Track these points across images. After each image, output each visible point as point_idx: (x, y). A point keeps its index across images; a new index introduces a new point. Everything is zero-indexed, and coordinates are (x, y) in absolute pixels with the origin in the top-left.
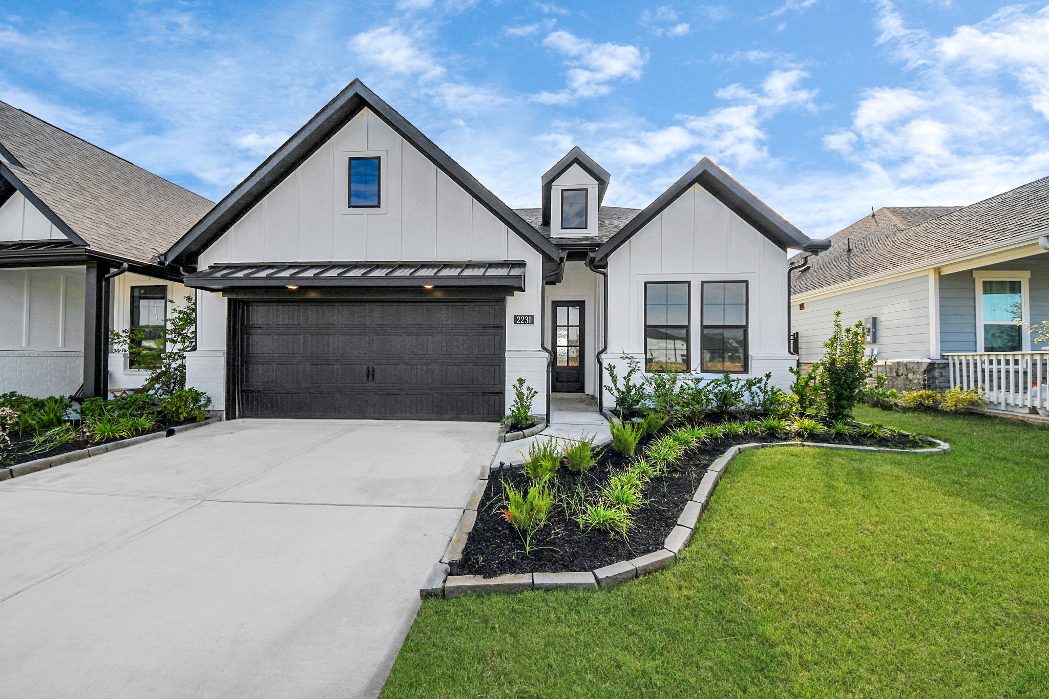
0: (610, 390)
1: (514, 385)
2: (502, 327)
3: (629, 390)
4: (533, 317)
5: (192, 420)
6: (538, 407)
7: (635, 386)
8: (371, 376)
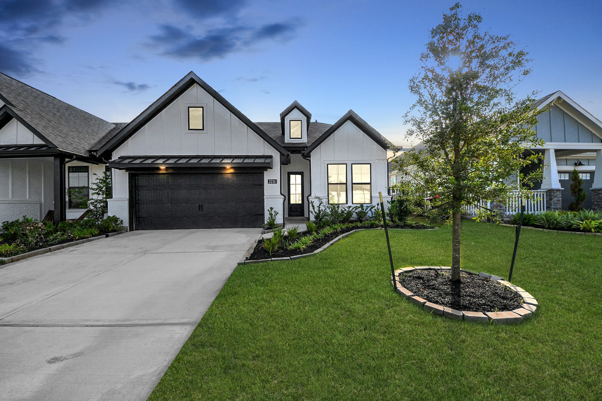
0: (312, 212)
1: (268, 210)
2: (262, 185)
3: (320, 212)
4: (276, 180)
5: (114, 231)
6: (279, 220)
7: (322, 210)
8: (201, 209)
